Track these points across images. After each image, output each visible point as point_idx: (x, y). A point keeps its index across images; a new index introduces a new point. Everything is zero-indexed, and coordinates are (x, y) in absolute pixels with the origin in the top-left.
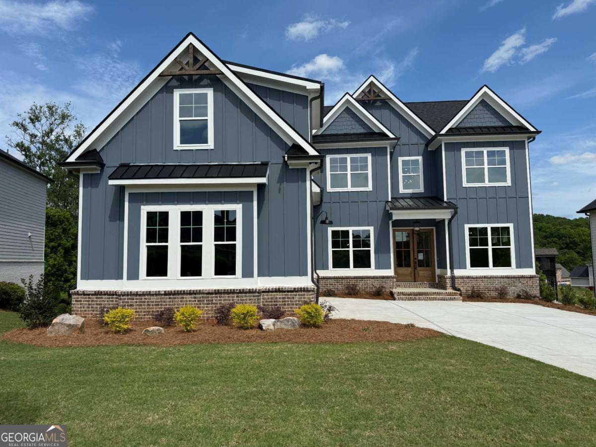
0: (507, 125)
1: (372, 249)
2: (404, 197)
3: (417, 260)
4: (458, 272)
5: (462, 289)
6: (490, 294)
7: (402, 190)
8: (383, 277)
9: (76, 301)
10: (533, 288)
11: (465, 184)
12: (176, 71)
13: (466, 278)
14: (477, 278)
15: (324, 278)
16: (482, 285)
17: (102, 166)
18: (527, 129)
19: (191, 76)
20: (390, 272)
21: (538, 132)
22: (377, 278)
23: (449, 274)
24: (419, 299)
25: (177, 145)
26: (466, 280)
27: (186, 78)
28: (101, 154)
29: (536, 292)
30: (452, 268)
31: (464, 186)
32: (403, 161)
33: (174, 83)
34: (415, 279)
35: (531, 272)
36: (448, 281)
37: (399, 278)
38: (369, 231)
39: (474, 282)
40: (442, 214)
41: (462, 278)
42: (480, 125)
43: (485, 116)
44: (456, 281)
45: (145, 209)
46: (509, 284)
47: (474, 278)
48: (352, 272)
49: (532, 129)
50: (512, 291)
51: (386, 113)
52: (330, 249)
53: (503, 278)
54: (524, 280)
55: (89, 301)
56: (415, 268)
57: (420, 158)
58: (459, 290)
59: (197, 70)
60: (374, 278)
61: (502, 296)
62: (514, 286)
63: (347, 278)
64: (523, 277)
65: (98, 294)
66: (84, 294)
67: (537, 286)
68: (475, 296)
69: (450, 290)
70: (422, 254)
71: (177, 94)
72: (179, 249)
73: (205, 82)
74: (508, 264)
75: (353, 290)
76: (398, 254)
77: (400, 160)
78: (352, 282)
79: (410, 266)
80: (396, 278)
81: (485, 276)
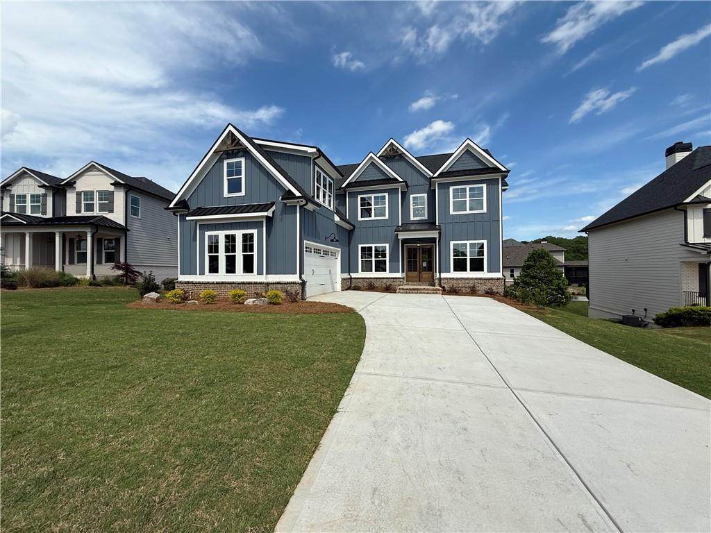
0: (486, 167)
1: (387, 259)
2: (414, 223)
3: (421, 267)
4: (444, 275)
5: (445, 286)
6: (465, 290)
7: (412, 218)
8: (394, 278)
9: (178, 287)
10: (499, 287)
11: (452, 212)
12: (225, 148)
13: (449, 279)
14: (457, 279)
15: (355, 278)
16: (461, 284)
17: (188, 209)
18: (500, 169)
19: (232, 150)
20: (399, 275)
21: (508, 171)
22: (390, 278)
23: (438, 276)
24: (412, 293)
25: (226, 194)
27: (230, 152)
28: (189, 203)
29: (500, 290)
30: (440, 272)
31: (451, 214)
32: (413, 198)
33: (225, 156)
34: (420, 280)
35: (499, 275)
36: (437, 282)
37: (408, 279)
38: (385, 247)
39: (455, 282)
40: (434, 234)
41: (446, 279)
42: (465, 168)
43: (469, 161)
44: (442, 281)
45: (207, 234)
46: (481, 284)
47: (455, 279)
48: (374, 274)
49: (503, 169)
50: (482, 288)
51: (402, 163)
52: (360, 259)
53: (477, 279)
56: (420, 272)
57: (426, 195)
58: (443, 288)
59: (235, 146)
60: (387, 278)
61: (473, 292)
62: (484, 285)
63: (370, 278)
64: (491, 279)
65: (187, 283)
66: (180, 282)
67: (502, 285)
68: (454, 291)
69: (438, 287)
70: (426, 263)
71: (225, 162)
72: (225, 257)
73: (241, 154)
74: (482, 270)
75: (371, 286)
76: (409, 262)
77: (412, 196)
78: (373, 281)
79: (416, 271)
80: (403, 279)
81: (463, 278)
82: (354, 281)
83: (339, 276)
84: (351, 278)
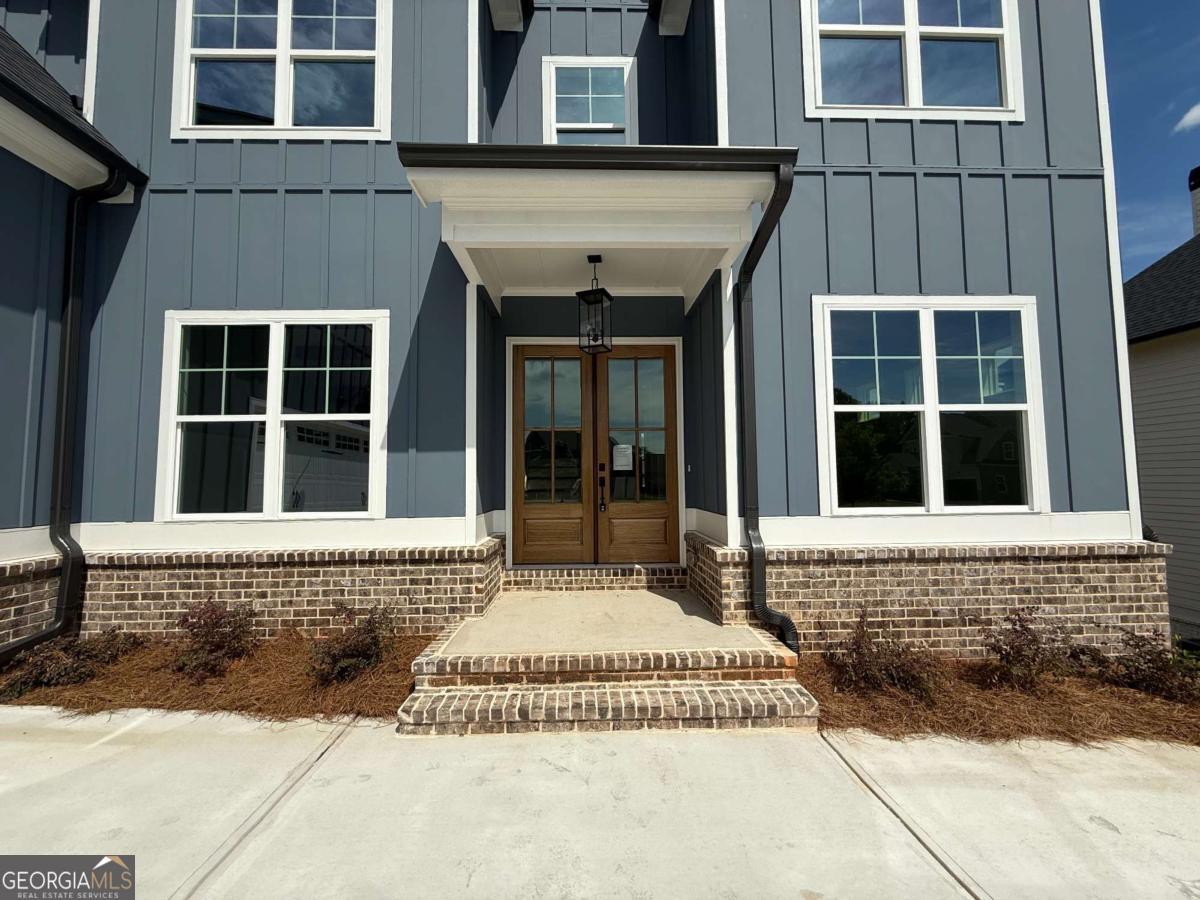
1: (378, 417)
3: (606, 474)
4: (779, 534)
10: (1141, 609)
11: (816, 104)
13: (818, 562)
16: (896, 597)
20: (463, 531)
23: (735, 542)
26: (819, 570)
29: (1153, 627)
30: (750, 513)
31: (811, 113)
32: (561, 75)
34: (595, 553)
37: (532, 548)
38: (369, 327)
46: (1028, 591)
47: (859, 562)
48: (272, 530)
52: (170, 420)
53: (997, 560)
54: (1097, 570)
56: (598, 507)
57: (627, 64)
62: (1049, 601)
67: (1157, 600)
69: (742, 631)
74: (1015, 491)
78: (263, 581)
79: (577, 497)
81: (911, 552)
82: (103, 587)
84: (72, 565)
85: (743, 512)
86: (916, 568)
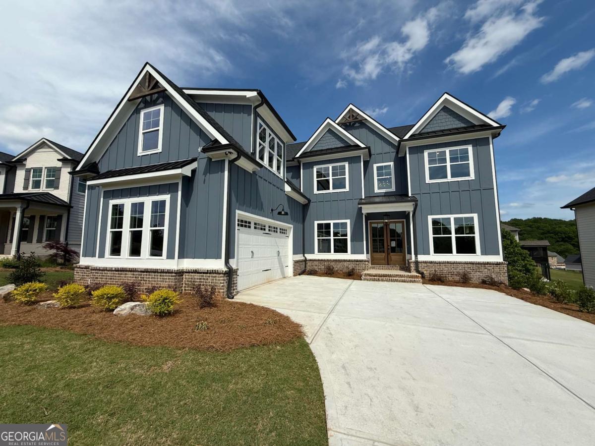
1: (349, 238)
2: (378, 196)
3: (390, 247)
4: (421, 258)
5: (425, 272)
6: (453, 278)
7: (376, 190)
8: (357, 261)
9: (77, 273)
10: (500, 274)
13: (429, 263)
14: (440, 263)
15: (310, 260)
16: (445, 270)
18: (491, 126)
20: (363, 257)
21: (502, 127)
22: (352, 261)
23: (413, 259)
24: (382, 280)
25: (140, 152)
26: (429, 264)
28: (99, 166)
29: (504, 278)
30: (416, 254)
31: (427, 182)
32: (378, 167)
34: (388, 263)
35: (499, 258)
36: (413, 266)
37: (374, 262)
38: (346, 223)
39: (437, 268)
40: (407, 207)
41: (425, 262)
42: (443, 128)
43: (447, 120)
44: (420, 265)
46: (474, 270)
47: (438, 263)
48: (333, 256)
50: (476, 277)
51: (364, 131)
52: (316, 238)
54: (490, 266)
55: (82, 273)
56: (388, 254)
57: (392, 164)
58: (422, 274)
59: (151, 90)
60: (349, 261)
61: (464, 281)
62: (478, 272)
63: (328, 261)
64: (488, 263)
67: (504, 272)
68: (437, 279)
69: (414, 273)
70: (395, 242)
71: (142, 114)
72: (130, 234)
73: (161, 101)
74: (473, 251)
75: (330, 271)
76: (374, 241)
77: (375, 166)
78: (332, 264)
79: (384, 252)
80: (368, 262)
81: (448, 262)
82: (309, 264)
83: (290, 258)
84: (306, 260)
85: (415, 254)
86: (449, 265)
